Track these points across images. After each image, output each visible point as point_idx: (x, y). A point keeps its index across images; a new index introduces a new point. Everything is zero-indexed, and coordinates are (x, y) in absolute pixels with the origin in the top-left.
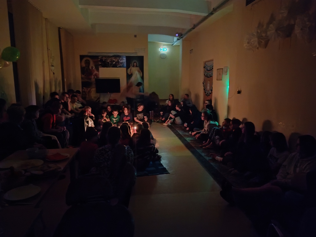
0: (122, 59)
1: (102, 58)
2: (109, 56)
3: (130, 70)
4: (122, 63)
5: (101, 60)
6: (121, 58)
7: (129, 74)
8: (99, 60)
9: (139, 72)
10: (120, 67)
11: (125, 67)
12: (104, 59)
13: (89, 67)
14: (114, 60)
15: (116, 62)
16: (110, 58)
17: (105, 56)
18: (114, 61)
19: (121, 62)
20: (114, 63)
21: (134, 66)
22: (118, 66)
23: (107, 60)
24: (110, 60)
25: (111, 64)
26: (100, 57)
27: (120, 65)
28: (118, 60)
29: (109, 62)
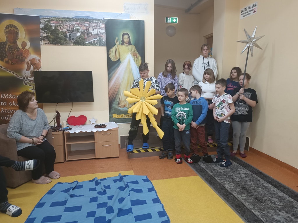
0: (96, 26)
1: (49, 21)
2: (64, 18)
3: (116, 52)
4: (97, 35)
5: (47, 28)
6: (93, 25)
7: (114, 59)
8: (42, 26)
9: (134, 56)
10: (93, 44)
11: (103, 45)
12: (53, 24)
13: (15, 42)
14: (78, 27)
15: (83, 33)
16: (67, 24)
17: (57, 19)
18: (77, 30)
19: (95, 32)
20: (78, 35)
21: (123, 43)
22: (87, 42)
23: (60, 28)
24: (70, 27)
25: (70, 36)
26: (44, 20)
27: (92, 41)
28: (87, 28)
29: (65, 32)
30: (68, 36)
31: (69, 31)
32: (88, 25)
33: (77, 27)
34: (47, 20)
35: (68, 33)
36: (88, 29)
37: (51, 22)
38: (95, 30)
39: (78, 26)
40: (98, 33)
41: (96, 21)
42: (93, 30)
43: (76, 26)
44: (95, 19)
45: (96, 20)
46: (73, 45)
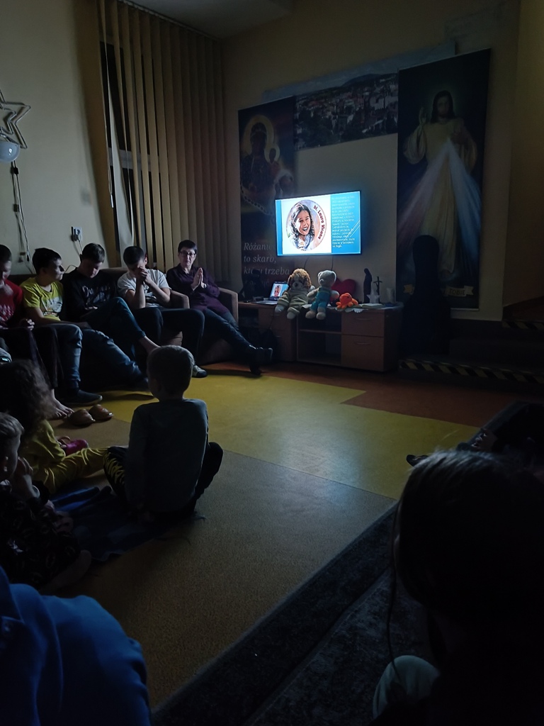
0: (382, 91)
1: (306, 104)
2: (331, 89)
3: (418, 141)
4: (384, 110)
5: (304, 117)
6: (378, 90)
7: (413, 159)
8: (297, 115)
9: (460, 143)
10: (376, 132)
11: (394, 131)
12: (312, 107)
13: (262, 153)
14: (351, 103)
15: (358, 114)
16: (334, 101)
17: (318, 96)
18: (349, 110)
19: (380, 105)
20: (350, 118)
21: (435, 116)
22: (364, 131)
23: (323, 113)
24: (337, 106)
25: (337, 125)
26: (300, 102)
27: (374, 125)
28: (367, 100)
29: (330, 117)
30: (334, 126)
31: (337, 114)
32: (367, 94)
33: (349, 102)
34: (303, 101)
35: (334, 118)
36: (369, 101)
37: (310, 105)
38: (381, 101)
39: (351, 100)
40: (386, 105)
41: (384, 80)
42: (377, 101)
43: (347, 101)
44: (383, 77)
45: (382, 79)
46: (342, 142)
